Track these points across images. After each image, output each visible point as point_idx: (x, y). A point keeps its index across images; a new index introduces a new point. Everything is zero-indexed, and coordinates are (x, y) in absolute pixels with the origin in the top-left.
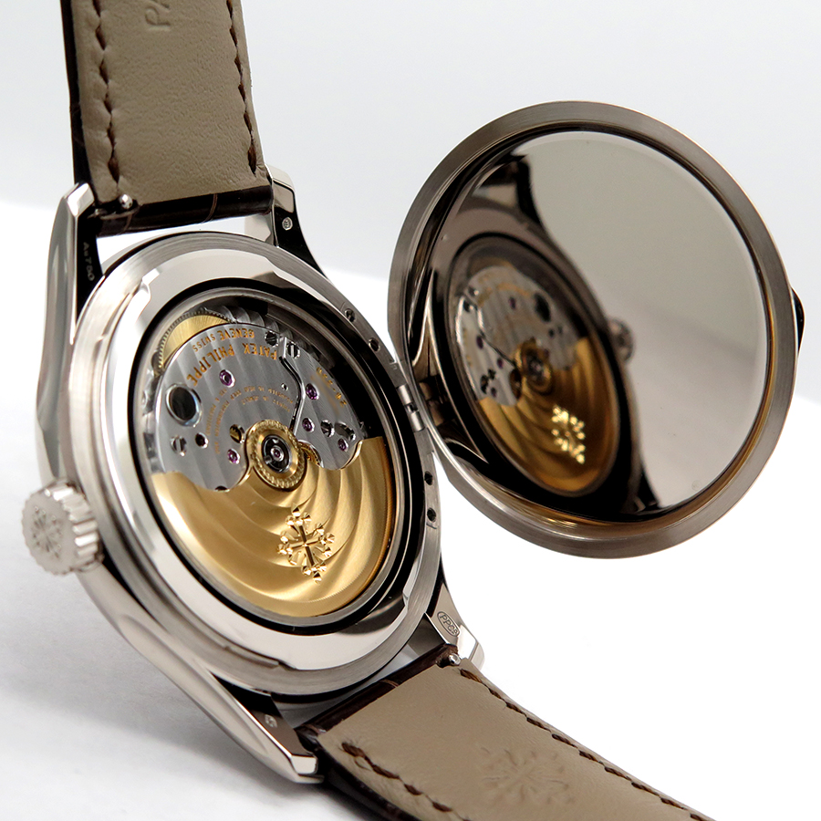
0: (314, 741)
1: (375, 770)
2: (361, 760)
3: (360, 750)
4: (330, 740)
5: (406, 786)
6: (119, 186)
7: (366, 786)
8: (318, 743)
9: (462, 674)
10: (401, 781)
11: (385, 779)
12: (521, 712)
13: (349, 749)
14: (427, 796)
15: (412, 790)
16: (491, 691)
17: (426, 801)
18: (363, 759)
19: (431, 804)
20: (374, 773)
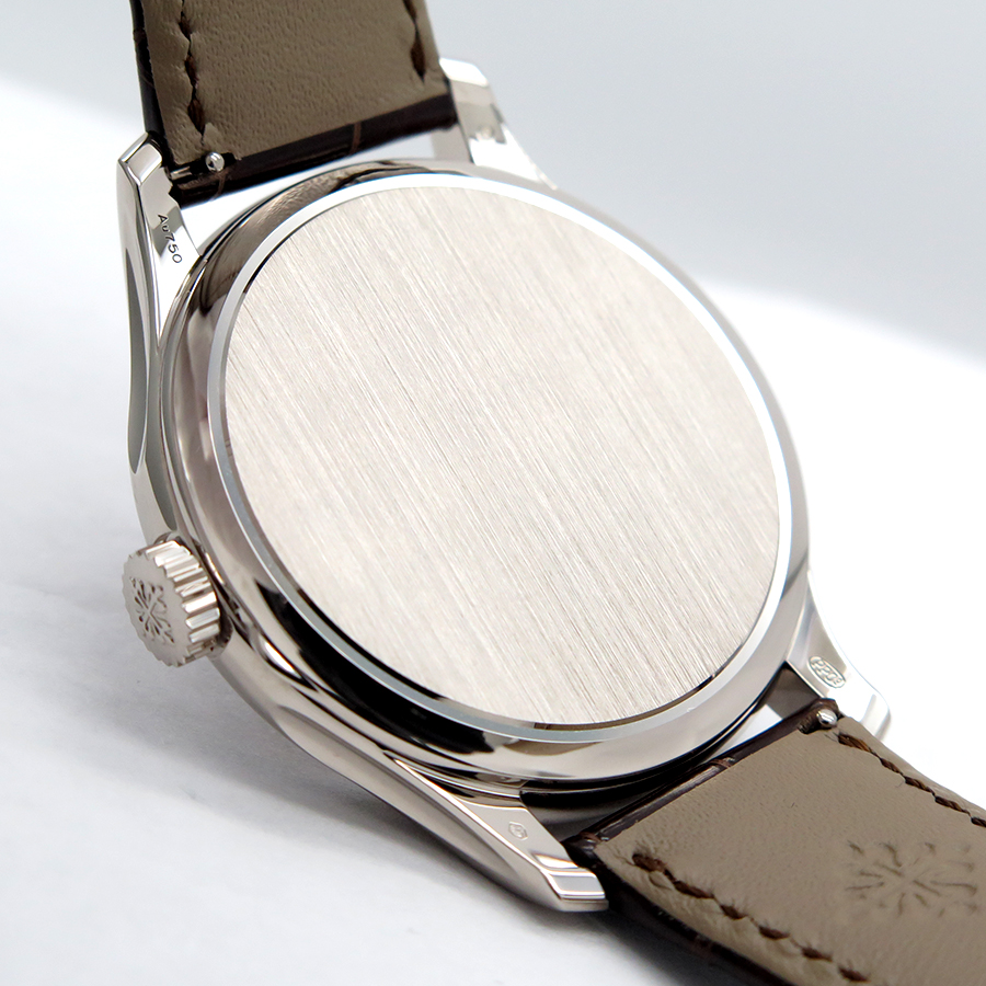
0: (589, 853)
1: (678, 889)
2: (659, 875)
3: (659, 862)
4: (616, 850)
5: (723, 907)
6: (205, 139)
7: (664, 913)
8: (595, 855)
9: (841, 742)
10: (716, 900)
11: (693, 900)
12: (928, 790)
13: (643, 861)
14: (752, 920)
15: (731, 913)
16: (884, 763)
17: (752, 925)
18: (661, 874)
19: (757, 930)
20: (677, 893)
